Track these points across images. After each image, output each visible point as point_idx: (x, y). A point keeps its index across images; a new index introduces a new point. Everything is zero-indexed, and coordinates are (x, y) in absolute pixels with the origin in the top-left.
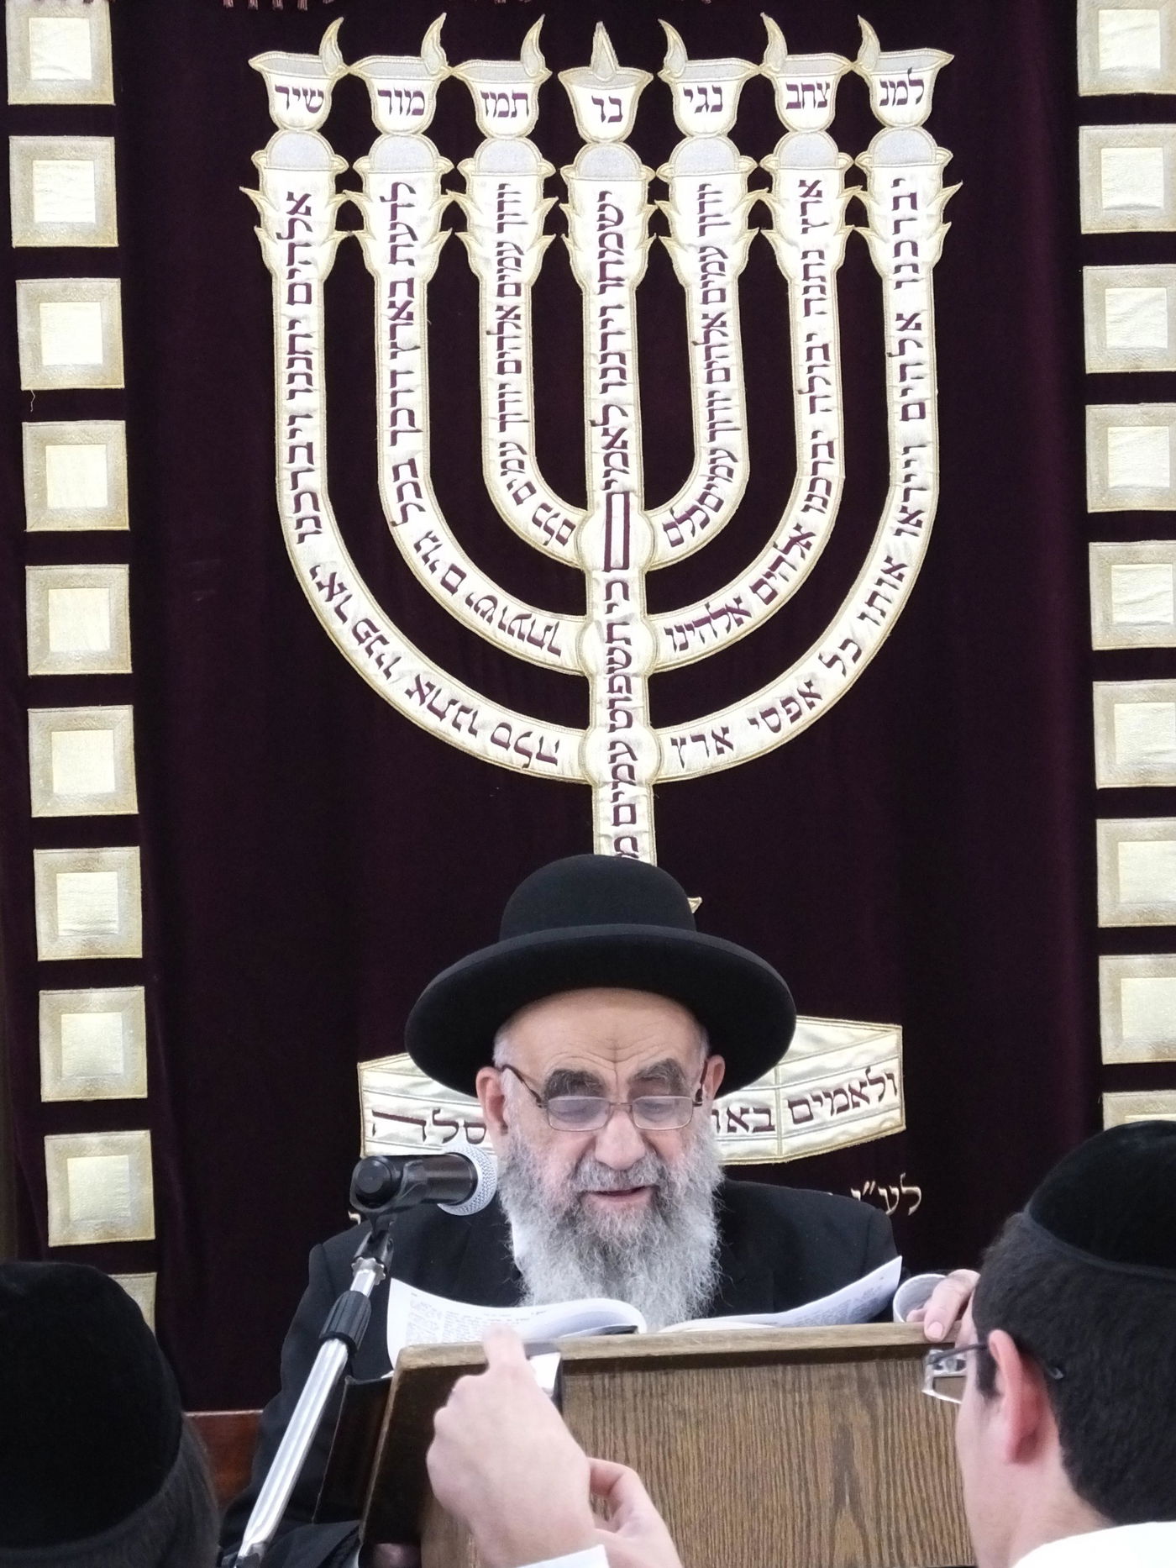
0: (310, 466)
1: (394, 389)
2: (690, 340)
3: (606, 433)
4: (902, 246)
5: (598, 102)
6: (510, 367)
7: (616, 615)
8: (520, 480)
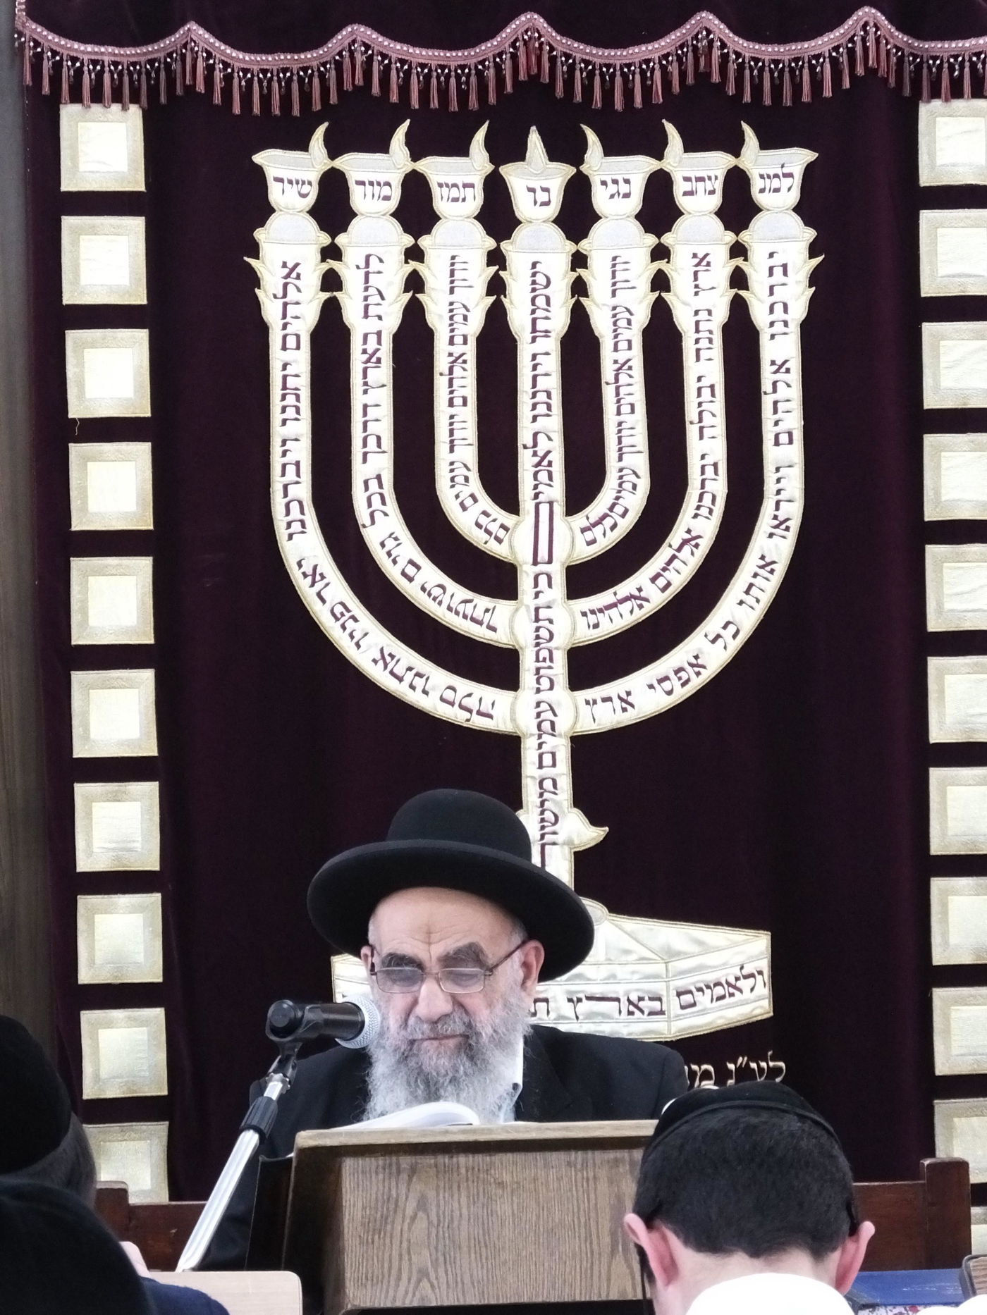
0: (298, 479)
1: (365, 419)
2: (603, 381)
3: (535, 454)
4: (776, 306)
5: (532, 190)
6: (458, 401)
7: (542, 600)
8: (465, 492)
